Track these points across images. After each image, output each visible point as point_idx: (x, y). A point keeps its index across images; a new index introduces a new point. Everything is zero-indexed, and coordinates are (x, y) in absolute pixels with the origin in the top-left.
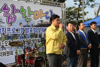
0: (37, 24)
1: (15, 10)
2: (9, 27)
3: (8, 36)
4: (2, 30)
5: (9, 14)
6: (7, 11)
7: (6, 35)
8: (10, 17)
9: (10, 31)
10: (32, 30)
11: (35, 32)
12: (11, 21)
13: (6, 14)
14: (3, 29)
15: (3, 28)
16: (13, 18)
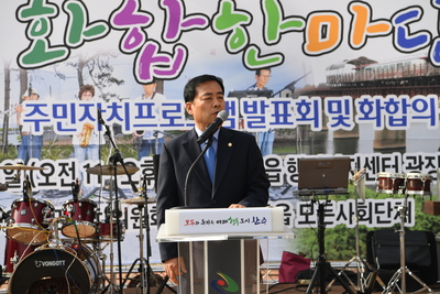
0: (324, 81)
1: (182, 21)
2: (149, 101)
3: (138, 139)
4: (110, 111)
5: (147, 40)
6: (138, 26)
7: (131, 136)
8: (155, 55)
9: (150, 116)
10: (289, 112)
11: (312, 123)
12: (155, 71)
13: (133, 40)
14: (115, 107)
15: (115, 104)
16: (172, 56)
